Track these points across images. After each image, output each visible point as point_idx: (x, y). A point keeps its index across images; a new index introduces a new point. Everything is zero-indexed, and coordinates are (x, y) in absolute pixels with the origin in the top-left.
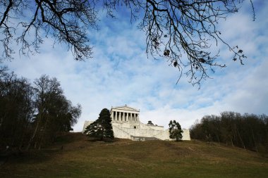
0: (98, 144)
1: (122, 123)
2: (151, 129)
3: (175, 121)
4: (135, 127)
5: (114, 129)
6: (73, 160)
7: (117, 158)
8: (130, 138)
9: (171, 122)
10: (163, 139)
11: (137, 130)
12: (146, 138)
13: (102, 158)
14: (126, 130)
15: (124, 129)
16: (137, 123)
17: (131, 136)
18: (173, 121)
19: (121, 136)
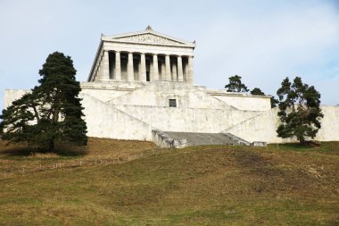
0: (36, 162)
1: (130, 91)
3: (297, 81)
4: (172, 103)
8: (150, 137)
9: (286, 83)
11: (177, 112)
14: (140, 114)
15: (133, 109)
16: (180, 89)
17: (155, 132)
18: (291, 81)
19: (123, 132)
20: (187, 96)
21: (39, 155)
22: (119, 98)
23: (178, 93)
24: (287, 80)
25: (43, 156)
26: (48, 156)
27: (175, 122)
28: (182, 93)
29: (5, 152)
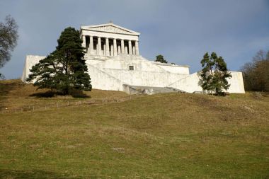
0: (59, 101)
1: (104, 60)
2: (163, 72)
3: (214, 56)
4: (131, 68)
5: (90, 72)
6: (12, 133)
7: (106, 128)
8: (122, 89)
9: (206, 56)
10: (190, 90)
11: (135, 73)
12: (156, 89)
13: (74, 128)
14: (113, 73)
15: (109, 71)
16: (136, 59)
17: (125, 86)
18: (210, 55)
19: (104, 85)
20: (140, 65)
21: (59, 97)
22: (98, 64)
23: (135, 62)
24: (207, 54)
25: (63, 97)
26: (67, 97)
27: (136, 80)
28: (137, 62)
29: (34, 95)
